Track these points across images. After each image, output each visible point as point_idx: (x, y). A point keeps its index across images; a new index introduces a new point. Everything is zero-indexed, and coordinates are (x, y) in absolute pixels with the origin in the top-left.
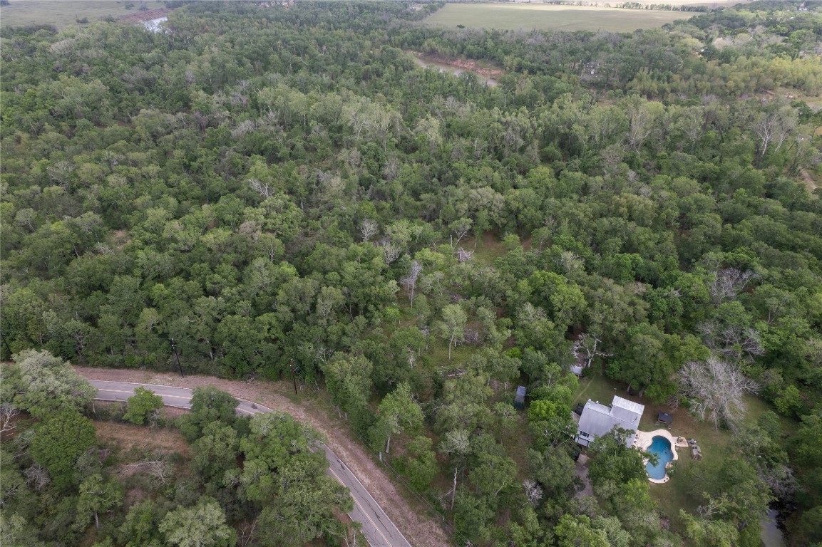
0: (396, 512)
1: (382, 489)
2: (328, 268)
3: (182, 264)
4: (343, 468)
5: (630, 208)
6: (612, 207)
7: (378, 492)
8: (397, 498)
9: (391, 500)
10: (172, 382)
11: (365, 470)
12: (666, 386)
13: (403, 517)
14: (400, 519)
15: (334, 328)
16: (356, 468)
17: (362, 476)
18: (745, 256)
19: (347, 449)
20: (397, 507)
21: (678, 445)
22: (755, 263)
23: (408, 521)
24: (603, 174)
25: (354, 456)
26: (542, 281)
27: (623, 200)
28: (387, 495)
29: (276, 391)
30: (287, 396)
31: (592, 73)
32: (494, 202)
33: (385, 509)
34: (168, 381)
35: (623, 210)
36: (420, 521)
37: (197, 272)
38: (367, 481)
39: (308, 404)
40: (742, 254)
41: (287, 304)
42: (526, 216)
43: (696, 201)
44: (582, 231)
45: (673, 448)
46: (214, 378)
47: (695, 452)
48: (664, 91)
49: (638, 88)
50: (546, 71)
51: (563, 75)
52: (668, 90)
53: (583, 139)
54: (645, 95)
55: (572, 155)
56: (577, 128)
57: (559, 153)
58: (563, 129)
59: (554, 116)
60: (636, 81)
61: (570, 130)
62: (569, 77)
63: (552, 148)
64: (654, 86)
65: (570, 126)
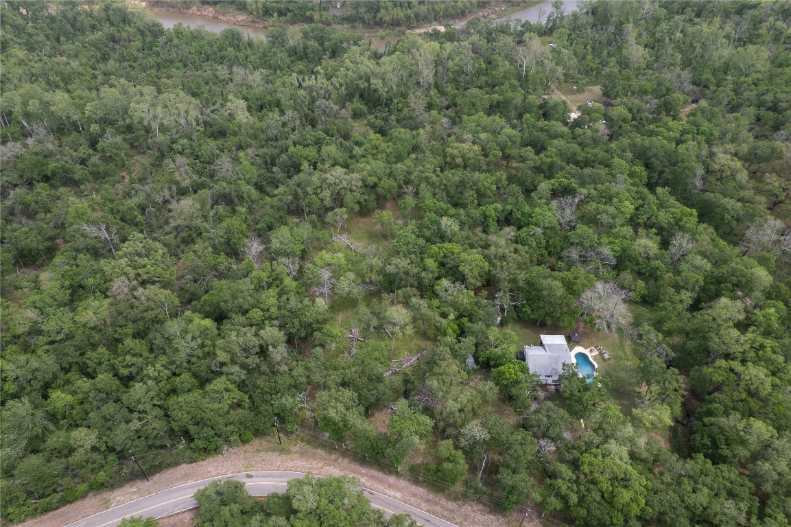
0: (438, 509)
1: (415, 495)
2: (246, 306)
3: (69, 358)
4: (372, 494)
5: (463, 157)
6: (448, 159)
7: (413, 500)
8: (431, 496)
9: (428, 501)
10: (139, 492)
11: (390, 486)
12: (572, 313)
13: (446, 510)
14: (445, 513)
15: (299, 371)
16: (381, 488)
17: (392, 493)
18: (564, 180)
19: (363, 475)
20: (436, 504)
21: (593, 354)
22: (574, 185)
23: (452, 511)
24: (424, 127)
25: (372, 477)
26: (442, 254)
27: (455, 151)
28: (422, 498)
29: (258, 451)
30: (273, 450)
31: (338, 6)
32: (353, 183)
33: (428, 511)
34: (134, 493)
35: (459, 160)
36: (461, 507)
37: (97, 361)
38: (399, 495)
39: (299, 449)
40: (561, 179)
41: (233, 362)
42: (383, 188)
43: (509, 137)
44: (437, 190)
45: (591, 359)
46: (184, 466)
47: (606, 356)
48: (410, 17)
49: (388, 18)
50: (296, 12)
51: (314, 14)
52: (413, 16)
53: (383, 91)
54: (395, 23)
55: (375, 107)
56: (376, 83)
57: (364, 108)
58: (363, 85)
59: (350, 73)
60: (382, 11)
61: (370, 84)
62: (321, 16)
63: (358, 104)
64: (400, 13)
65: (368, 80)
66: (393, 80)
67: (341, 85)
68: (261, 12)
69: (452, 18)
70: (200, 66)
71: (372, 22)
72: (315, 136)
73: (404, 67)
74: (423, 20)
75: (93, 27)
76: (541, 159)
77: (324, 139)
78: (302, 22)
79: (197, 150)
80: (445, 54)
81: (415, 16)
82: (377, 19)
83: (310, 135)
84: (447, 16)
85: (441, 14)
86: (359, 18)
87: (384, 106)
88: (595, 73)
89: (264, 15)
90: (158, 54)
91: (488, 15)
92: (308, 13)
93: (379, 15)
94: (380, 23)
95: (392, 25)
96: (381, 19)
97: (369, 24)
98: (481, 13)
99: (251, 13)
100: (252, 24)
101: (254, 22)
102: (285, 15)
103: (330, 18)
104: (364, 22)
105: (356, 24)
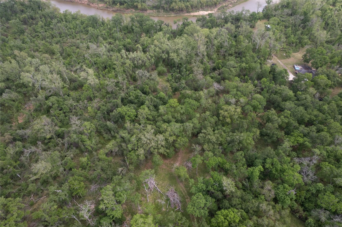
5: (231, 117)
6: (221, 119)
18: (300, 138)
24: (203, 90)
32: (159, 142)
35: (228, 120)
40: (298, 138)
42: (179, 144)
48: (188, 6)
49: (176, 7)
50: (129, 3)
51: (138, 4)
52: (190, 6)
53: (177, 60)
54: (181, 10)
55: (172, 68)
56: (173, 55)
57: (165, 69)
58: (164, 56)
59: (157, 49)
60: (174, 3)
61: (169, 56)
62: (142, 5)
63: (162, 68)
64: (182, 5)
65: (168, 53)
66: (183, 54)
67: (152, 57)
68: (111, 3)
69: (210, 7)
70: (75, 36)
71: (168, 9)
72: (135, 94)
73: (189, 44)
74: (195, 8)
75: (22, 11)
76: (282, 120)
77: (141, 96)
78: (132, 8)
79: (61, 103)
80: (213, 36)
81: (191, 6)
82: (171, 7)
83: (132, 93)
84: (207, 6)
85: (204, 5)
86: (162, 7)
87: (177, 68)
88: (294, 44)
89: (113, 4)
90: (52, 29)
91: (228, 5)
92: (135, 4)
93: (172, 6)
94: (172, 10)
95: (179, 11)
96: (173, 7)
97: (167, 10)
98: (224, 4)
99: (106, 3)
100: (106, 9)
101: (107, 8)
102: (123, 4)
103: (146, 7)
104: (164, 9)
105: (160, 10)
